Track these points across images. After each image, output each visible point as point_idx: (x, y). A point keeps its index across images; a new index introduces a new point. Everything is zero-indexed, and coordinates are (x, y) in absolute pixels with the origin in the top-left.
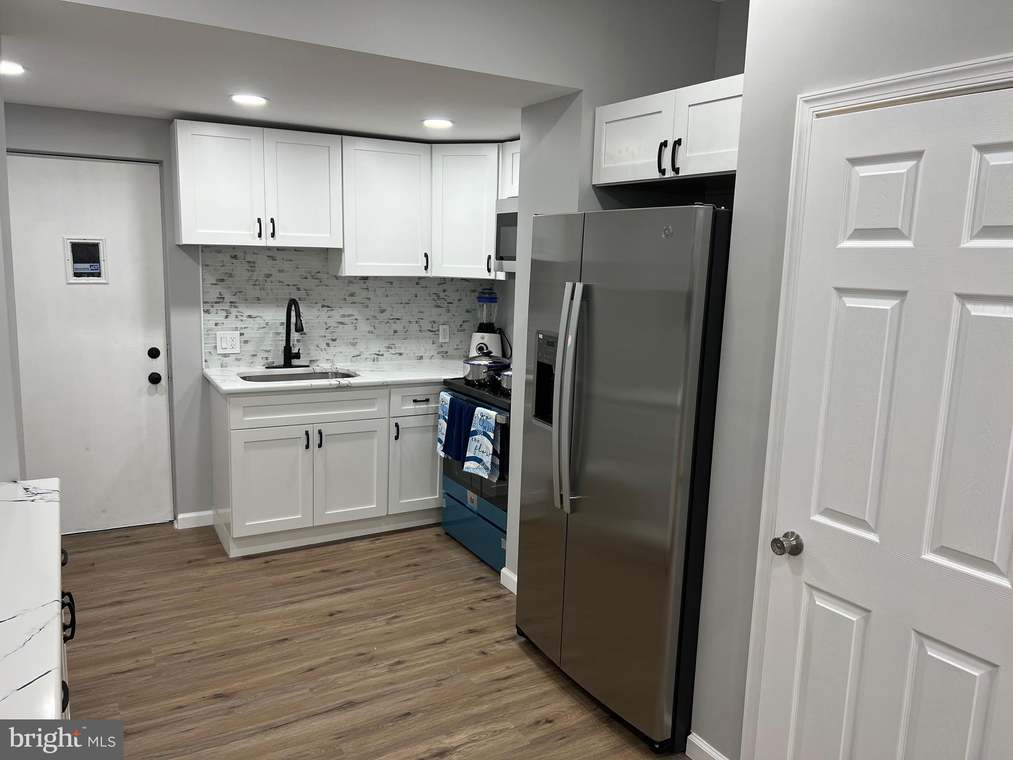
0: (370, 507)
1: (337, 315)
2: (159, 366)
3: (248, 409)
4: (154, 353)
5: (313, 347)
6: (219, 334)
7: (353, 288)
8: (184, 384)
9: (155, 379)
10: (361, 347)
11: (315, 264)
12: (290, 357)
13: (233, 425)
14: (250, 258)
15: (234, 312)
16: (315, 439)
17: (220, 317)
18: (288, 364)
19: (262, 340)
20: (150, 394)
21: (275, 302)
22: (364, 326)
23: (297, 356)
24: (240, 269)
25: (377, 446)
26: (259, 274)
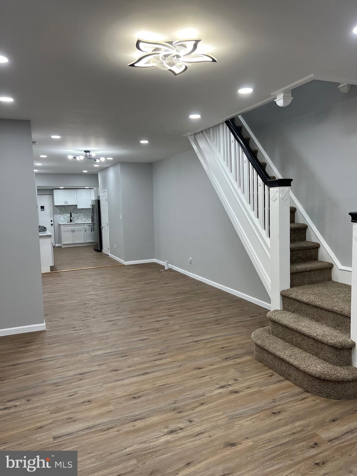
0: (82, 241)
1: (78, 215)
2: (52, 223)
3: (64, 227)
4: (52, 221)
5: (75, 220)
6: (61, 218)
7: (81, 210)
8: (56, 225)
9: (52, 225)
10: (82, 219)
11: (75, 207)
12: (71, 221)
13: (62, 229)
14: (65, 207)
15: (63, 215)
16: (73, 231)
17: (61, 215)
18: (71, 222)
19: (67, 219)
20: (51, 227)
21: (68, 213)
22: (83, 216)
23: (72, 221)
24: (63, 209)
25: (82, 233)
26: (66, 209)
